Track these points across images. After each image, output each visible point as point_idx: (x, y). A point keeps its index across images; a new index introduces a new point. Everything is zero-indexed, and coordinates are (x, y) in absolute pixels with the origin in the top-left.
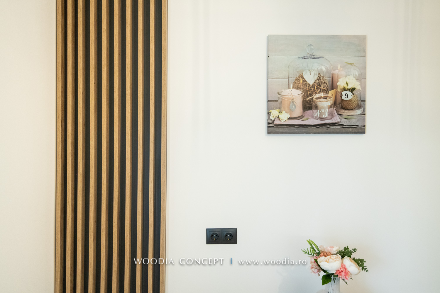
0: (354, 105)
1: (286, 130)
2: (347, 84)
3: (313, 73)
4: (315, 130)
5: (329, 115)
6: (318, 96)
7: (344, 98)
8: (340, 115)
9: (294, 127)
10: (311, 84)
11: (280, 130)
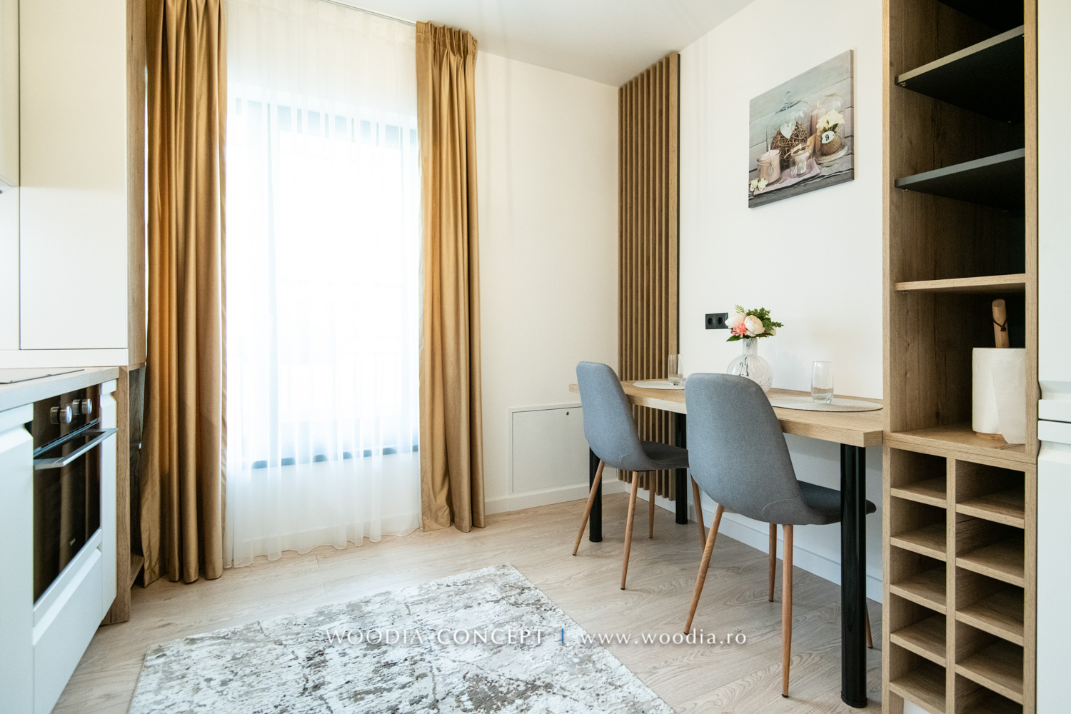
0: (837, 146)
1: (764, 199)
2: (828, 122)
3: (790, 125)
4: (793, 191)
5: (807, 168)
6: (795, 149)
7: (824, 141)
8: (820, 164)
9: (771, 195)
10: (788, 138)
11: (759, 200)
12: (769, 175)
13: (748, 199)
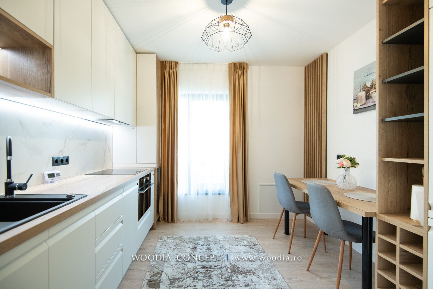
1: (359, 111)
3: (370, 82)
4: (370, 108)
6: (372, 92)
9: (362, 109)
10: (369, 87)
11: (357, 111)
12: (361, 102)
13: (353, 111)
